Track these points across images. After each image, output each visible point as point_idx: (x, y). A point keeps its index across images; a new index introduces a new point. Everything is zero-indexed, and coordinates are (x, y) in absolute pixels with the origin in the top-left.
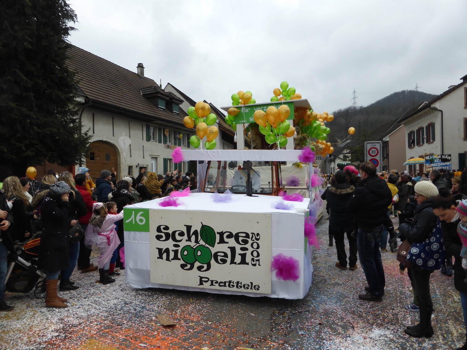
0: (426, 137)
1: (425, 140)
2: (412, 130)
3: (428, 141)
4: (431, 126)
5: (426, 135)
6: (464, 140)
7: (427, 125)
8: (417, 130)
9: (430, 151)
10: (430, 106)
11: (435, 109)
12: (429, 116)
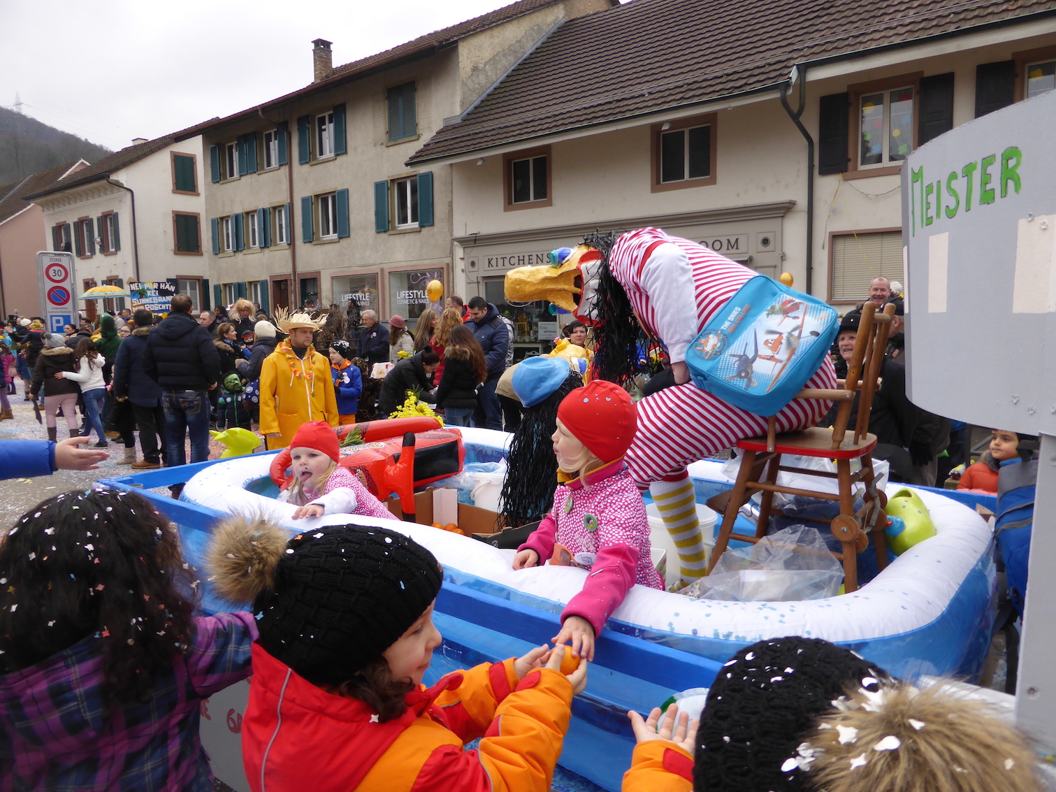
0: (99, 240)
1: (97, 247)
2: (61, 220)
3: (104, 250)
4: (110, 219)
5: (99, 236)
6: (175, 254)
7: (101, 215)
8: (75, 223)
9: (111, 271)
10: (109, 177)
11: (119, 185)
12: (104, 198)
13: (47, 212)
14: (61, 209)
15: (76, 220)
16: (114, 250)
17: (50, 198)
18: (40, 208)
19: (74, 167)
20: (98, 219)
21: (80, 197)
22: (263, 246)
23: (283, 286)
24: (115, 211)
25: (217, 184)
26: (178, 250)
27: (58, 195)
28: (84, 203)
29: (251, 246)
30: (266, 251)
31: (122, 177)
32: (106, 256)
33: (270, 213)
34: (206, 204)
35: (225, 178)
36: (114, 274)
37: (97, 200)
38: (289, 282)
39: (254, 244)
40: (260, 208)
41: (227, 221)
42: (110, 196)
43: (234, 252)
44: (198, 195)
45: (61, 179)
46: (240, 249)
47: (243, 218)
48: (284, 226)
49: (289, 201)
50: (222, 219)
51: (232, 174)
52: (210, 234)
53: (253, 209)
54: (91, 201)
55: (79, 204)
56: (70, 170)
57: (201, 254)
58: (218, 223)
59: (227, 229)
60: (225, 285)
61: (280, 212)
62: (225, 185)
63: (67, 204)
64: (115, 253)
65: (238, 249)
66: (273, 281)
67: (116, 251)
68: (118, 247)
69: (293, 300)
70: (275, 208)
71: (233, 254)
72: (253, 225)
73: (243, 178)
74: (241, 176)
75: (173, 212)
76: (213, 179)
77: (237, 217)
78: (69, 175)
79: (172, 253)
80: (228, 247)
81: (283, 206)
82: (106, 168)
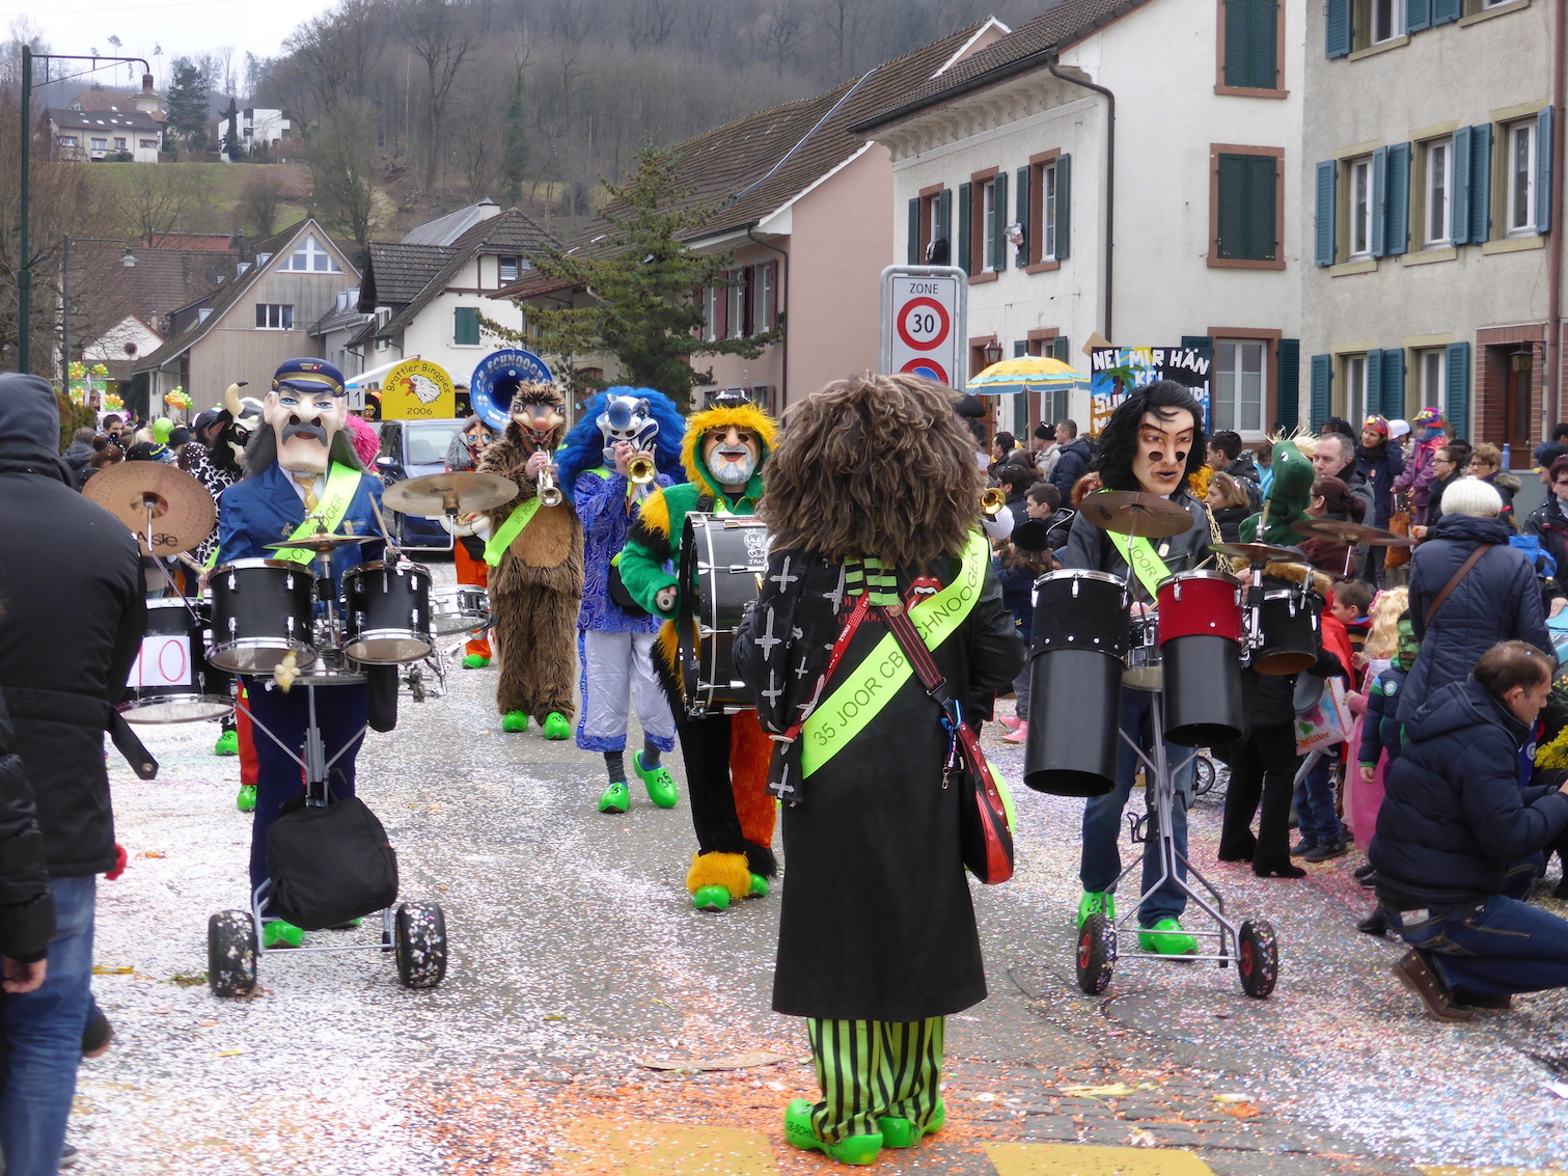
0: (1017, 231)
1: (1012, 251)
2: (931, 181)
3: (1029, 257)
4: (1050, 172)
5: (1018, 221)
6: (1211, 265)
7: (1026, 163)
8: (963, 189)
9: (1040, 316)
10: (1056, 59)
11: (1079, 80)
12: (1040, 115)
13: (901, 162)
14: (935, 152)
15: (967, 179)
16: (1052, 257)
17: (910, 124)
18: (887, 152)
19: (972, 41)
20: (1021, 174)
21: (981, 118)
22: (1464, 239)
23: (1516, 364)
24: (1063, 152)
25: (1342, 64)
26: (1220, 255)
27: (931, 116)
28: (989, 133)
29: (1428, 239)
30: (1473, 254)
31: (1087, 58)
32: (1031, 273)
33: (1491, 142)
34: (1306, 123)
35: (1366, 44)
36: (1047, 323)
37: (1024, 122)
38: (1536, 350)
39: (1437, 233)
40: (1461, 126)
41: (1362, 170)
42: (1056, 111)
43: (1378, 259)
44: (1284, 96)
45: (940, 72)
46: (1394, 251)
47: (1410, 158)
48: (1531, 177)
49: (1552, 102)
50: (1348, 162)
51: (1384, 32)
52: (1312, 207)
53: (1442, 130)
54: (1008, 126)
55: (979, 136)
56: (964, 48)
57: (1281, 267)
58: (1336, 177)
59: (1362, 192)
60: (1344, 357)
61: (1522, 135)
62: (1363, 65)
63: (949, 138)
64: (1055, 267)
65: (1388, 250)
66: (1491, 348)
67: (1059, 260)
68: (1063, 250)
69: (1545, 407)
70: (1506, 125)
71: (1372, 265)
72: (1439, 177)
73: (1419, 42)
74: (1412, 34)
75: (1214, 147)
76: (1330, 47)
77: (1392, 156)
78: (960, 63)
79: (1203, 262)
80: (1361, 245)
81: (1532, 117)
82: (1050, 36)
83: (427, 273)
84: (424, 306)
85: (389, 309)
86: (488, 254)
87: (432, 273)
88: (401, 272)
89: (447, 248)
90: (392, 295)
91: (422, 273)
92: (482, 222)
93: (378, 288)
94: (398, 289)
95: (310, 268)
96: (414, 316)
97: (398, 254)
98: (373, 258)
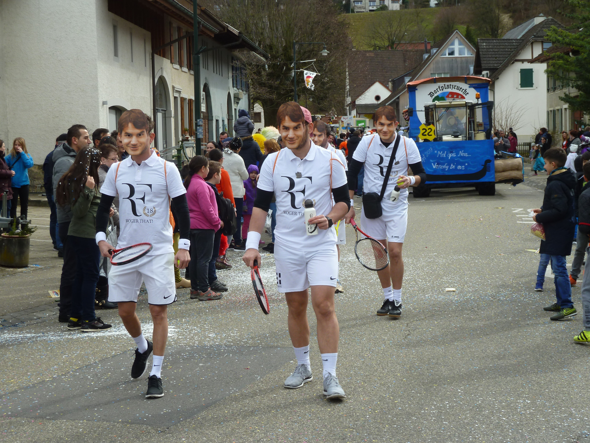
83: (507, 53)
84: (504, 69)
85: (488, 72)
86: (536, 41)
87: (509, 53)
88: (493, 53)
89: (517, 40)
90: (489, 65)
91: (504, 53)
92: (536, 25)
93: (482, 62)
94: (491, 62)
95: (456, 54)
96: (499, 75)
97: (492, 44)
98: (480, 47)
